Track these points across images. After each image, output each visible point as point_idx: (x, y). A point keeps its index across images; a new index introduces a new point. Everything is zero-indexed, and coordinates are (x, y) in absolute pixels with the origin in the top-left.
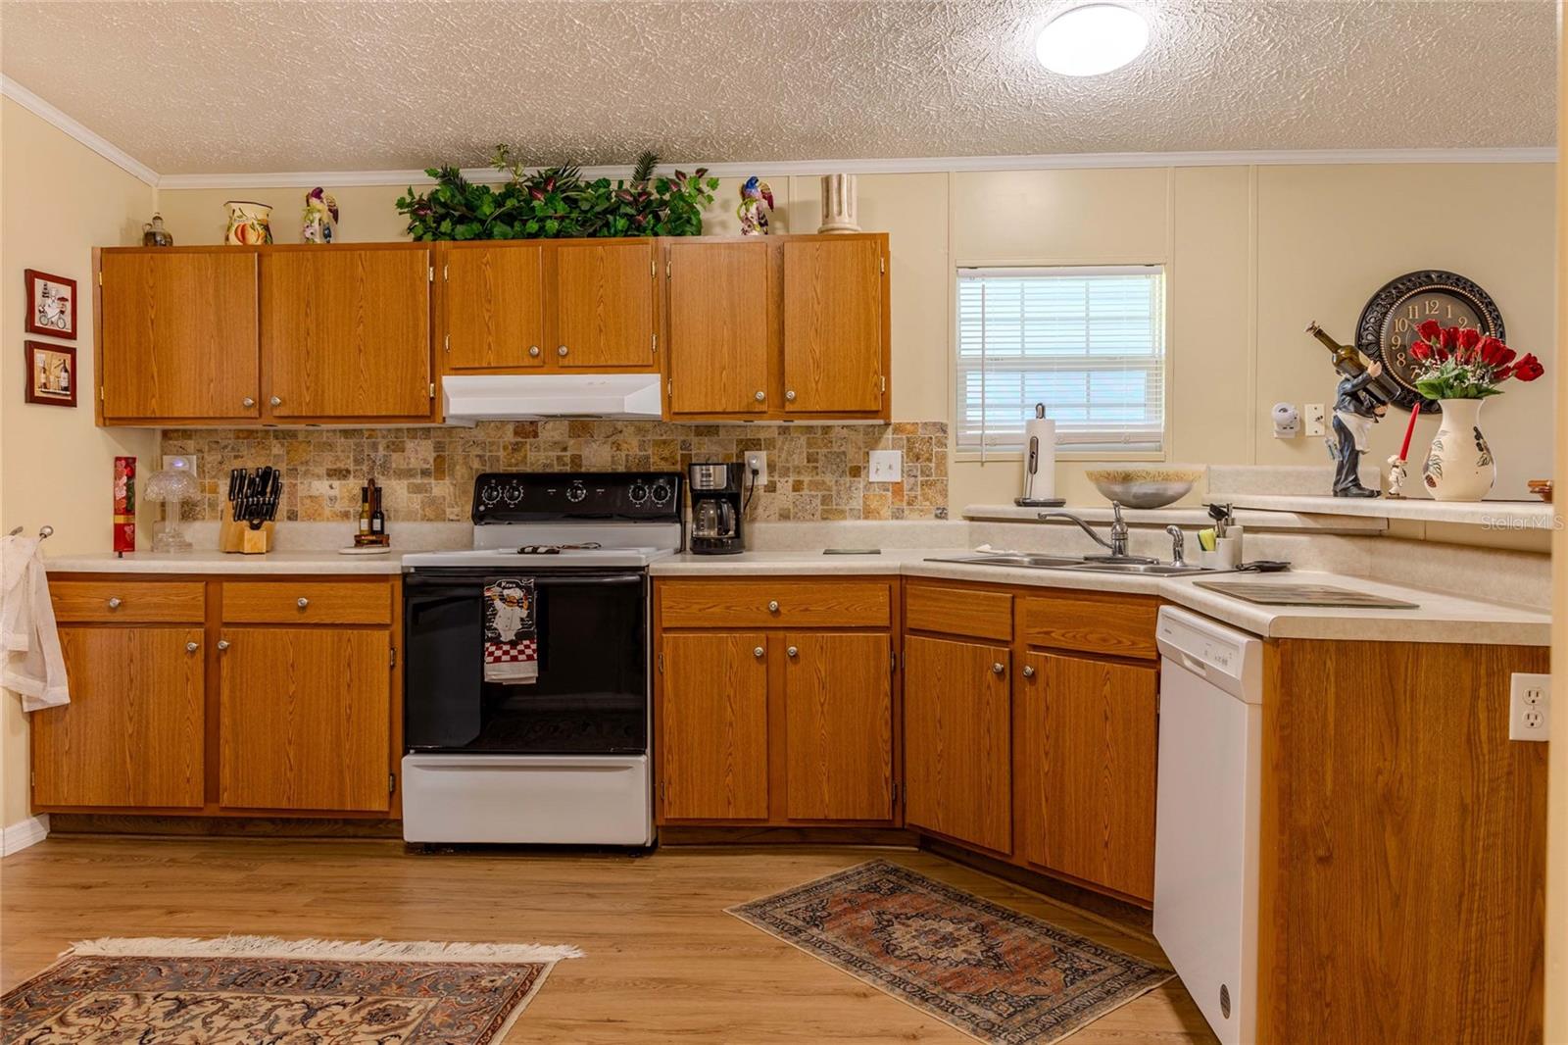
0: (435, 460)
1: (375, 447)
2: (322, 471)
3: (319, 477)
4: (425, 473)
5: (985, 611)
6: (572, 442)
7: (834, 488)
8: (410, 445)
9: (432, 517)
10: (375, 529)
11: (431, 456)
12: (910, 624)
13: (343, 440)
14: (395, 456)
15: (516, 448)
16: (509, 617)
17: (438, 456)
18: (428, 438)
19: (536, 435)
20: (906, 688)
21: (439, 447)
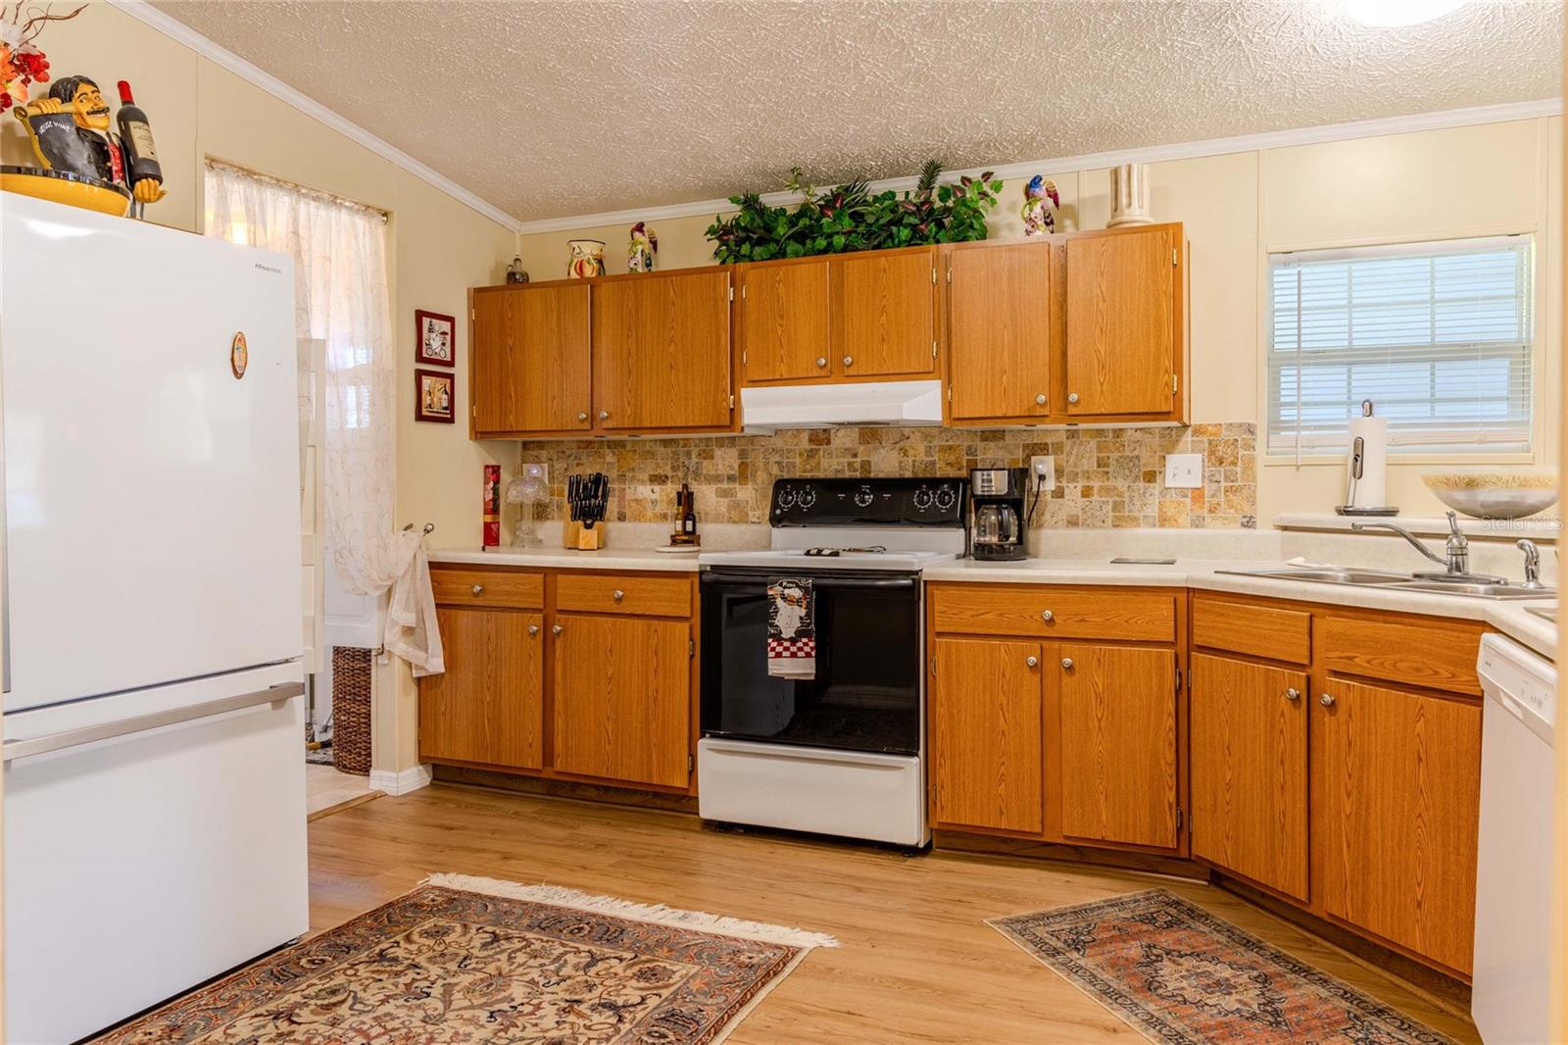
0: (740, 466)
1: (688, 454)
2: (646, 477)
3: (643, 482)
4: (731, 478)
5: (1278, 630)
6: (861, 448)
7: (1127, 494)
8: (718, 453)
9: (737, 520)
10: (687, 530)
11: (736, 464)
12: (1197, 640)
13: (662, 448)
14: (705, 463)
15: (811, 454)
16: (789, 617)
17: (742, 463)
18: (733, 446)
19: (829, 442)
20: (1192, 709)
21: (743, 454)
